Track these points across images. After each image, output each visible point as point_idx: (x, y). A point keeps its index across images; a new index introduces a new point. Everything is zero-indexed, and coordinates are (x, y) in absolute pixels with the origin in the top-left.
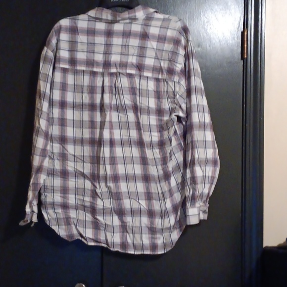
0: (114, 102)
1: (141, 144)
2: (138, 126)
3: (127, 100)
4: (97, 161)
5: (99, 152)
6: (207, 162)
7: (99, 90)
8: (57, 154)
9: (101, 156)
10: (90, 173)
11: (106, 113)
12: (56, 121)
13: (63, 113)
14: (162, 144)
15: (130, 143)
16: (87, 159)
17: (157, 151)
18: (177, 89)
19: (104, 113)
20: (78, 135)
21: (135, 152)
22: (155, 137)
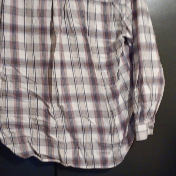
0: (63, 25)
1: (90, 65)
2: (88, 48)
3: (76, 23)
4: (49, 82)
5: (50, 73)
6: (154, 80)
7: (49, 14)
8: (9, 76)
9: (53, 77)
10: (43, 94)
11: (56, 35)
12: (8, 44)
13: (14, 36)
14: (109, 65)
15: (80, 64)
16: (39, 81)
17: (105, 71)
18: (124, 11)
19: (54, 36)
20: (30, 57)
21: (85, 73)
22: (103, 58)
